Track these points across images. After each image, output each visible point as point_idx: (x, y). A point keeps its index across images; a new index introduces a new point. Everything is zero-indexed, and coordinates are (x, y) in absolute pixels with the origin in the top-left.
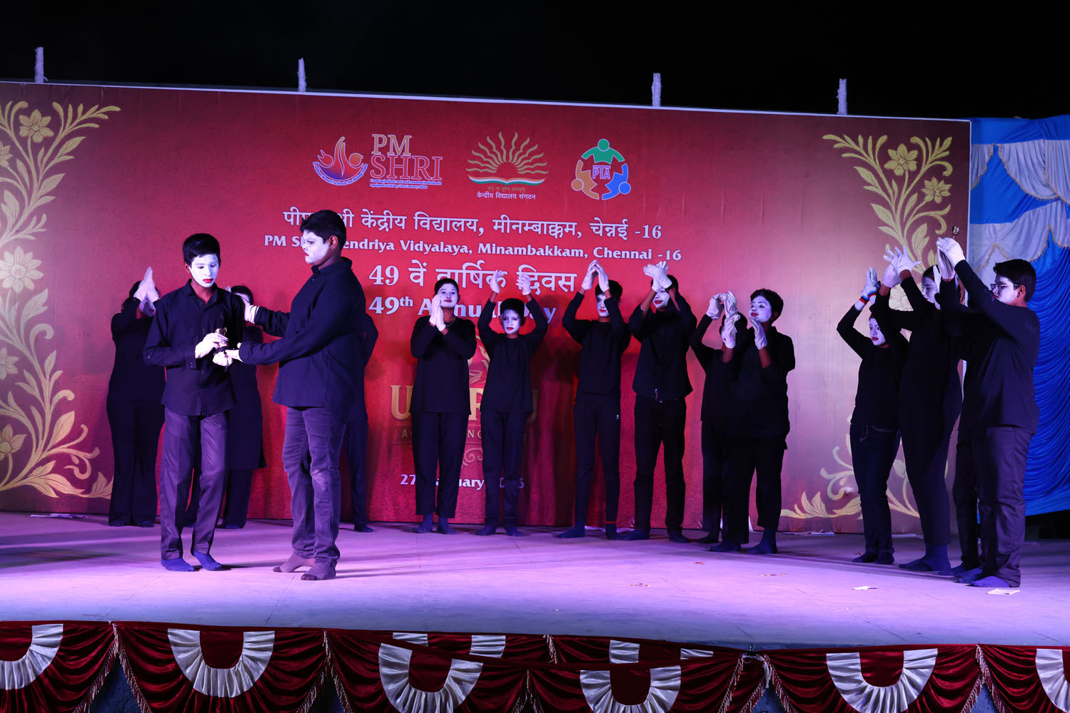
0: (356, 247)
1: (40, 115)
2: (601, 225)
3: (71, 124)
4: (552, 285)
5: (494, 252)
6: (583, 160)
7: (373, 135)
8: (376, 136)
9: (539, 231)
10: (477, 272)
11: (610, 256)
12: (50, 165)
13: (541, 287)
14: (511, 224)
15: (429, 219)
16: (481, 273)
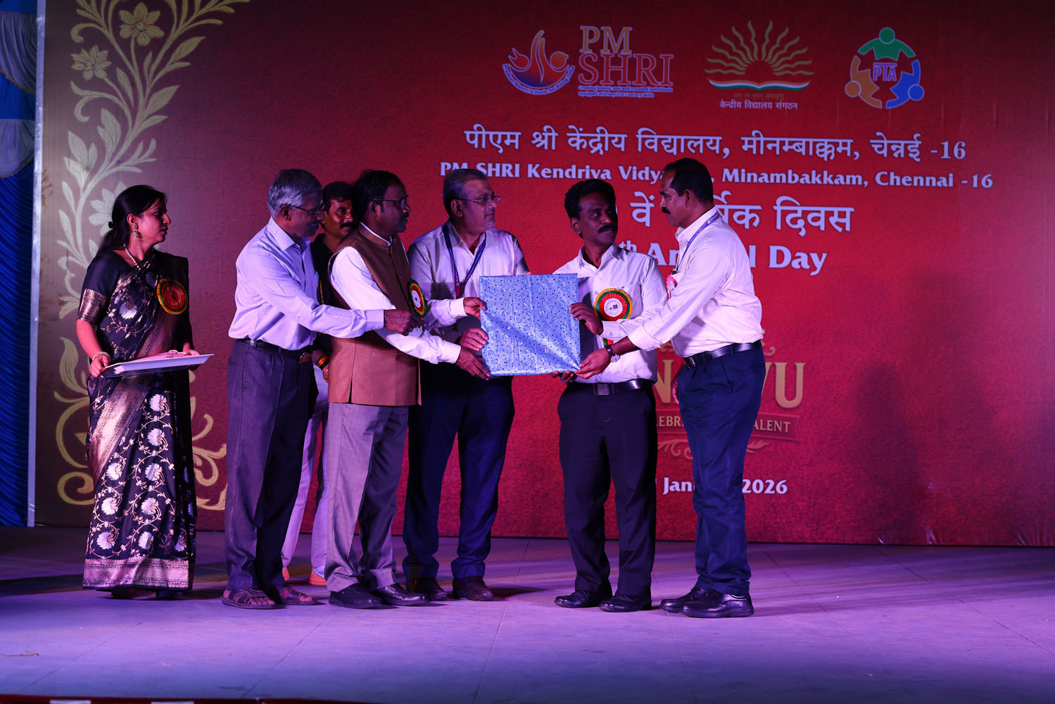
0: (561, 176)
1: (146, 9)
2: (886, 142)
3: (186, 21)
4: (821, 224)
5: (743, 180)
6: (860, 56)
7: (582, 28)
8: (585, 29)
9: (803, 150)
10: (721, 207)
11: (898, 183)
12: (158, 77)
13: (807, 225)
14: (766, 143)
15: (656, 137)
16: (727, 208)
